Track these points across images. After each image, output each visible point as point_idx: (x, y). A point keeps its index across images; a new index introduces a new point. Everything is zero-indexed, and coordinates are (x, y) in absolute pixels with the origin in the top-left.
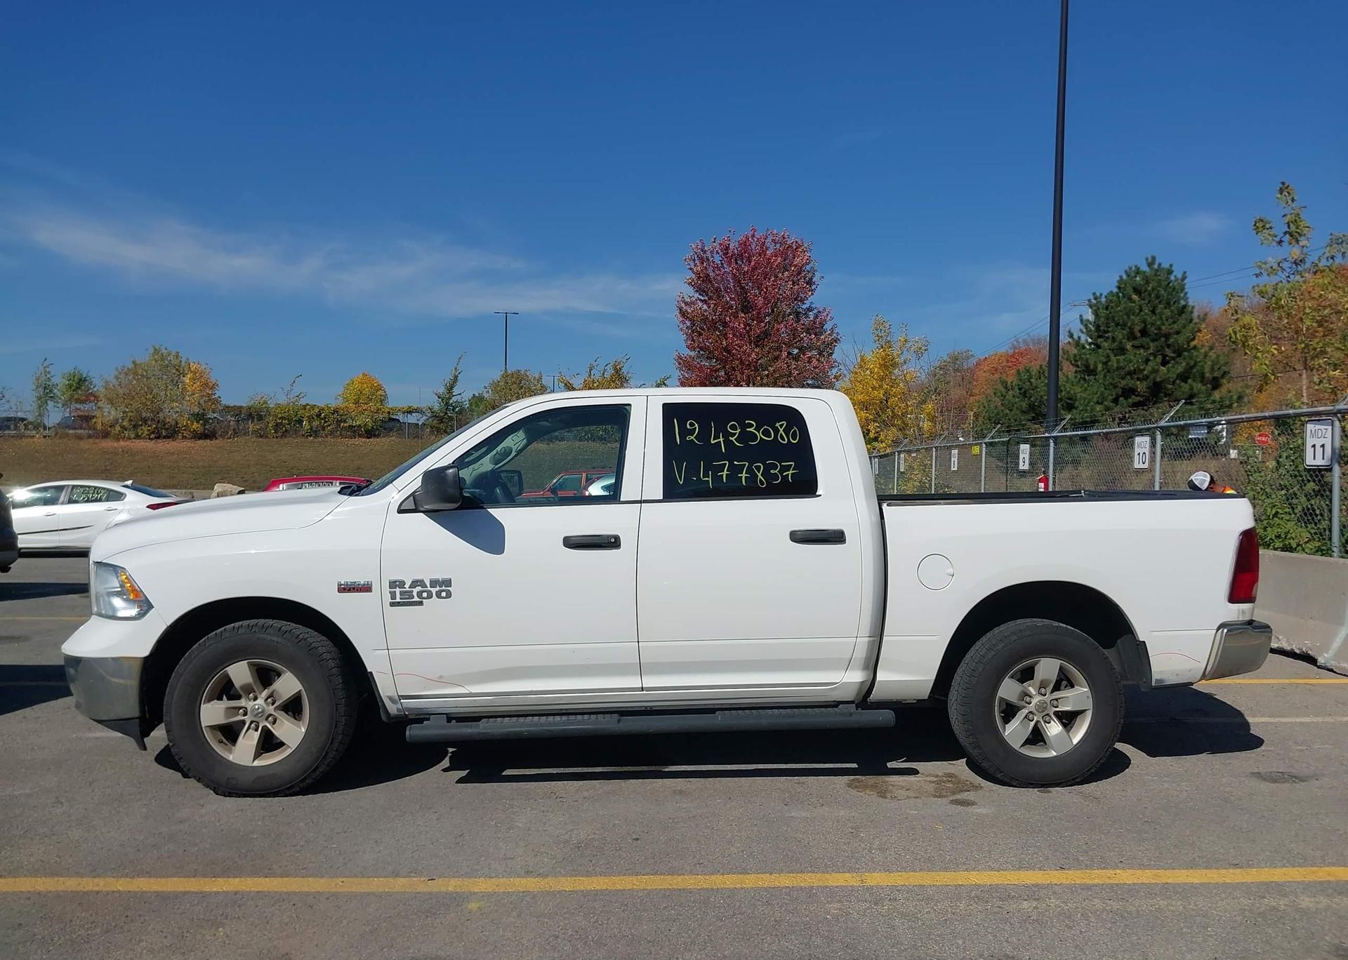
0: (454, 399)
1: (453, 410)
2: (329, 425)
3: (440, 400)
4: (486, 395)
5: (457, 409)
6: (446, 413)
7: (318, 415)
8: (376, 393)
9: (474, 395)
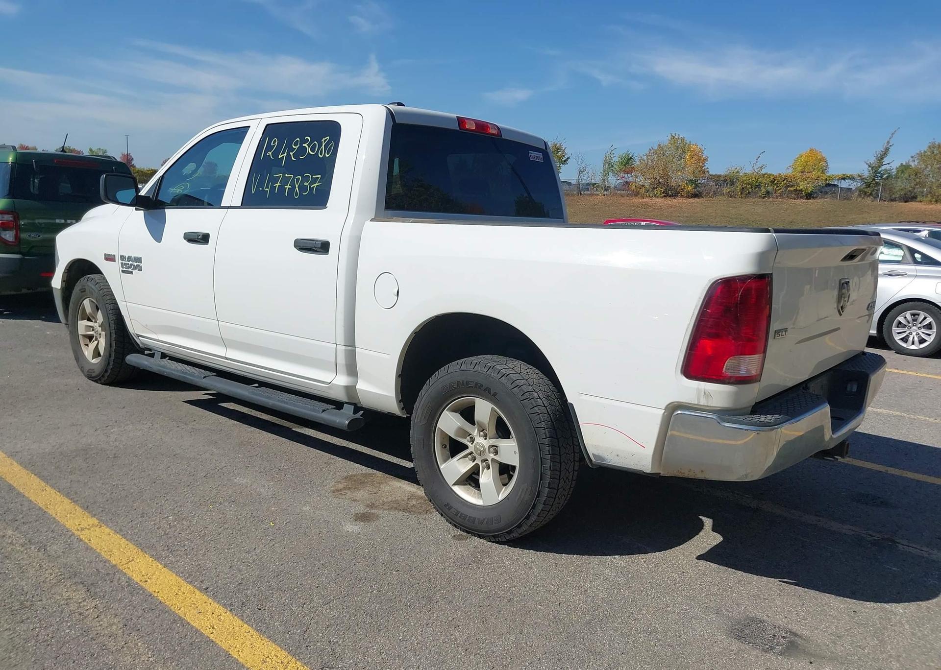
0: (883, 168)
1: (881, 177)
2: (780, 189)
3: (870, 168)
4: (912, 164)
5: (885, 176)
6: (874, 180)
7: (772, 182)
8: (820, 163)
9: (902, 164)
